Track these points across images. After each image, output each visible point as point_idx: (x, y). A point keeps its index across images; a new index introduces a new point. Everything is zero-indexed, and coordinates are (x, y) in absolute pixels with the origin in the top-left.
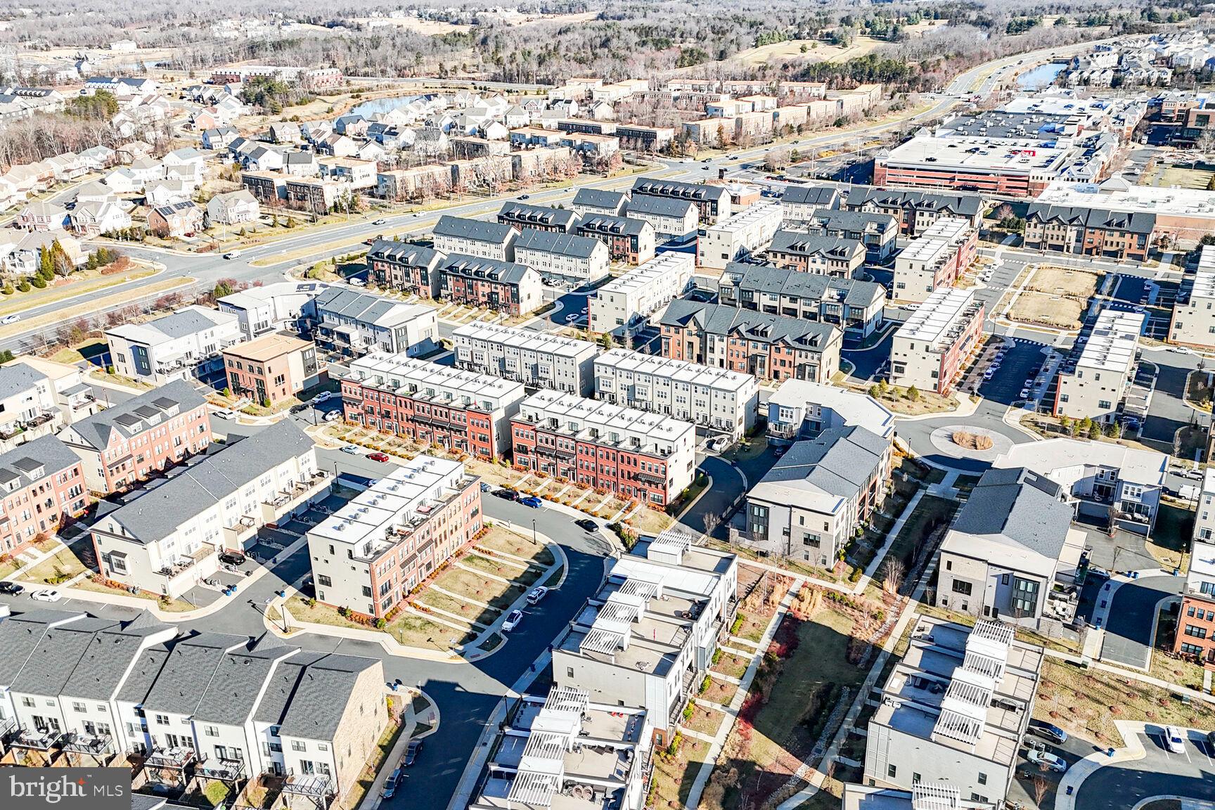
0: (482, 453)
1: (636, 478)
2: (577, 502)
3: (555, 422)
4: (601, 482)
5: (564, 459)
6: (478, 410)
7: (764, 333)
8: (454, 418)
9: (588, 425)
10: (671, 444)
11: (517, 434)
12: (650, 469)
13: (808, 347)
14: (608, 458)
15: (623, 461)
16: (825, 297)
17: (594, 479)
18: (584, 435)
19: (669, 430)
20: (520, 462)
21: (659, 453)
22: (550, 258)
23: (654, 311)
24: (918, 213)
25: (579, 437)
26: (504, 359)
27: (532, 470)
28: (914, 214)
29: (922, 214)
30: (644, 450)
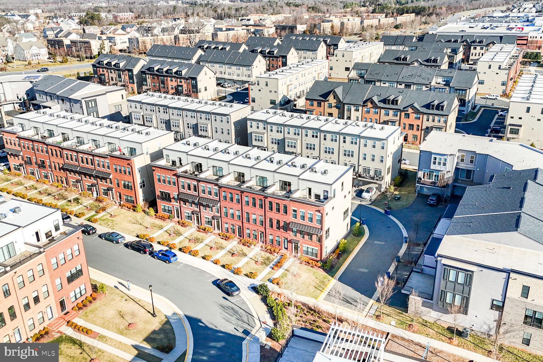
0: (127, 200)
1: (286, 227)
2: (219, 255)
3: (199, 167)
4: (248, 231)
5: (208, 206)
6: (123, 156)
7: (395, 102)
8: (99, 165)
9: (233, 169)
10: (327, 188)
11: (159, 180)
12: (303, 218)
13: (435, 112)
14: (254, 205)
15: (271, 209)
16: (433, 83)
17: (240, 228)
18: (229, 180)
19: (325, 172)
20: (165, 210)
21: (313, 199)
22: (225, 68)
23: (299, 97)
24: (472, 47)
25: (223, 181)
26: (169, 120)
27: (176, 219)
28: (470, 49)
29: (475, 48)
30: (295, 195)
